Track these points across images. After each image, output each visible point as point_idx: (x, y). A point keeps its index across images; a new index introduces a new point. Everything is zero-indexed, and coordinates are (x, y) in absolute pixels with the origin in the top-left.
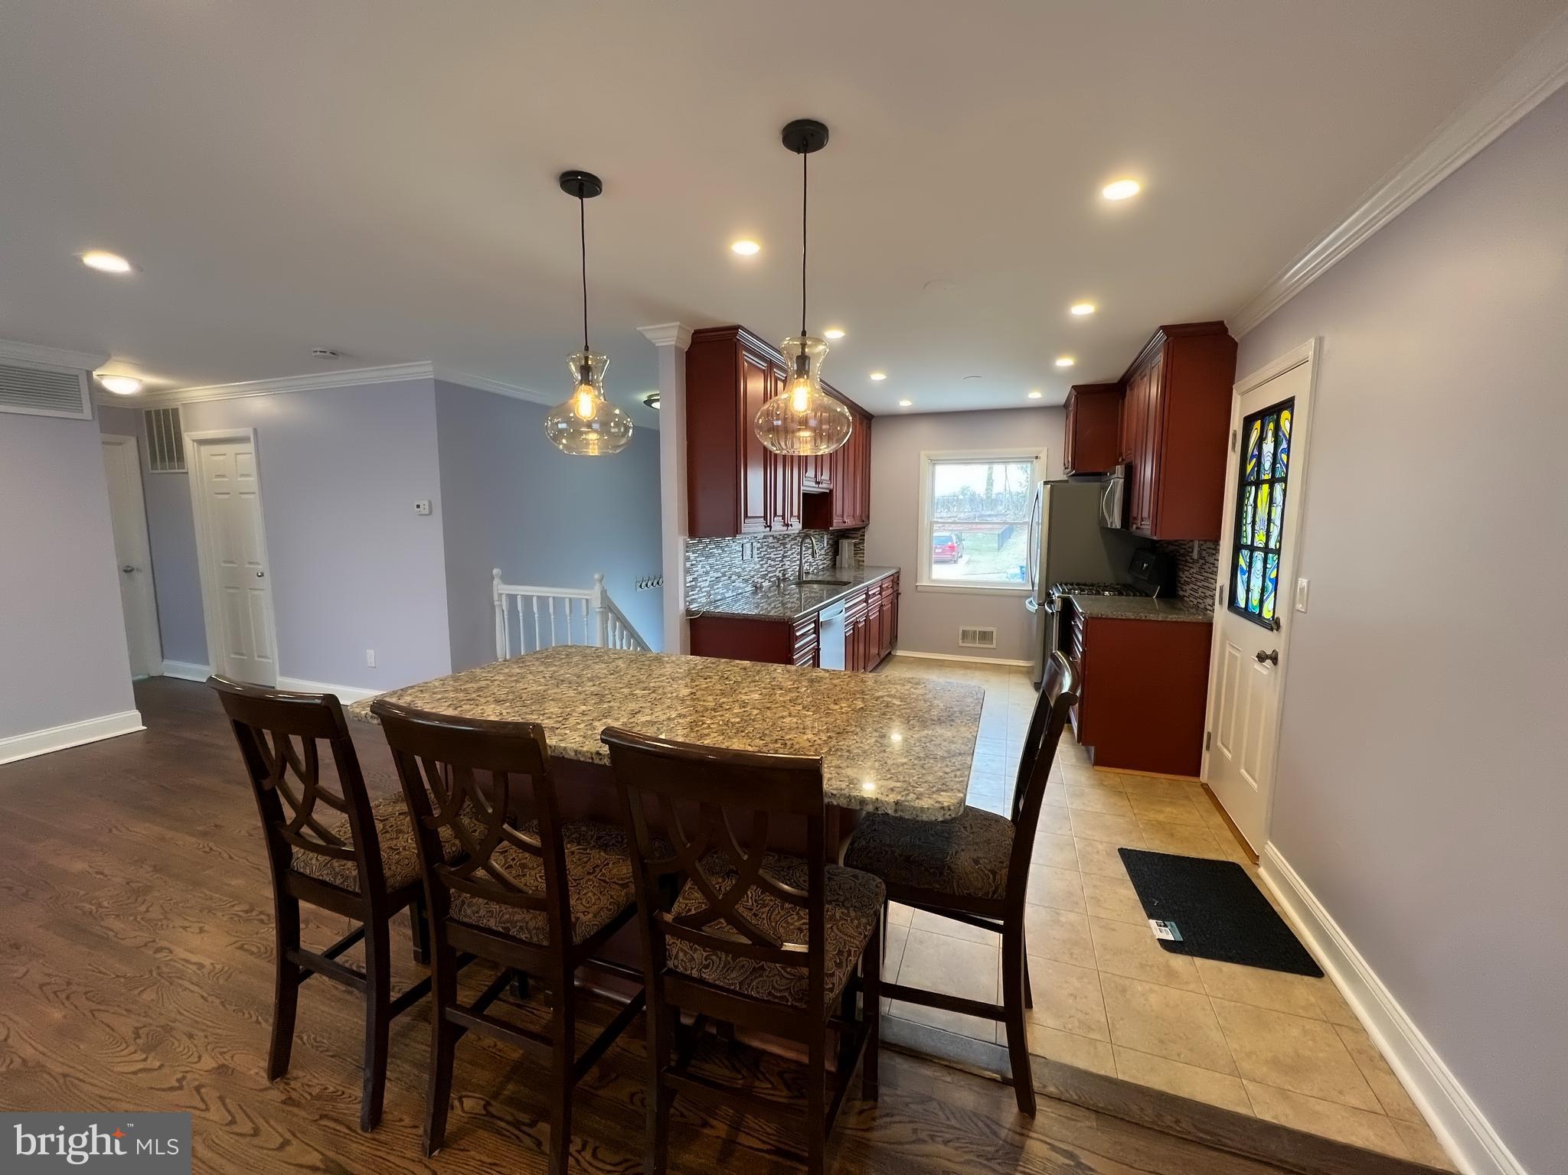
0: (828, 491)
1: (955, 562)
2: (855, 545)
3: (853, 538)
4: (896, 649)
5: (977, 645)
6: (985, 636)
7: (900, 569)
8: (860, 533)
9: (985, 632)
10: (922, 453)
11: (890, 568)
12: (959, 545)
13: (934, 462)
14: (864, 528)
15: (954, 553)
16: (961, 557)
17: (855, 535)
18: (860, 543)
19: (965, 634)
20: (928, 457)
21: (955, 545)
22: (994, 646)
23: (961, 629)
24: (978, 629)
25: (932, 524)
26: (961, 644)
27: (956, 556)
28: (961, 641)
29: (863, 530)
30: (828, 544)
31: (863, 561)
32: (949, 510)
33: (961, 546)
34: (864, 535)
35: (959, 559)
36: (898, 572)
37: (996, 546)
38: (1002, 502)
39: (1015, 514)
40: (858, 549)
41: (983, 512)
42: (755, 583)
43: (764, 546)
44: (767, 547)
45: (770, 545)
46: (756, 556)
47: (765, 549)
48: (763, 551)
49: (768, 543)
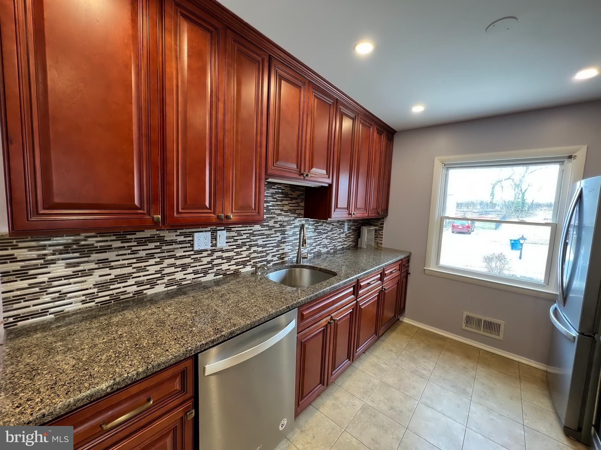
0: (327, 185)
1: (470, 233)
2: (376, 231)
3: (375, 226)
4: (404, 316)
5: (481, 332)
6: (490, 326)
7: (411, 253)
8: (380, 222)
9: (491, 323)
10: (436, 159)
11: (401, 252)
12: (472, 225)
13: (448, 166)
14: (384, 218)
15: (469, 229)
16: (473, 231)
17: (376, 224)
18: (380, 230)
19: (469, 319)
20: (441, 162)
21: (470, 225)
22: (501, 337)
23: (465, 314)
24: (484, 318)
25: (442, 219)
26: (464, 327)
27: (470, 231)
28: (464, 325)
29: (382, 220)
30: (349, 229)
31: (381, 244)
32: (468, 208)
33: (473, 226)
34: (383, 224)
35: (472, 232)
36: (409, 256)
37: (494, 227)
38: (499, 205)
39: (506, 211)
40: (378, 234)
41: (487, 210)
42: (223, 270)
43: (244, 234)
44: (248, 235)
45: (255, 233)
46: (225, 244)
47: (246, 237)
48: (240, 239)
49: (251, 231)
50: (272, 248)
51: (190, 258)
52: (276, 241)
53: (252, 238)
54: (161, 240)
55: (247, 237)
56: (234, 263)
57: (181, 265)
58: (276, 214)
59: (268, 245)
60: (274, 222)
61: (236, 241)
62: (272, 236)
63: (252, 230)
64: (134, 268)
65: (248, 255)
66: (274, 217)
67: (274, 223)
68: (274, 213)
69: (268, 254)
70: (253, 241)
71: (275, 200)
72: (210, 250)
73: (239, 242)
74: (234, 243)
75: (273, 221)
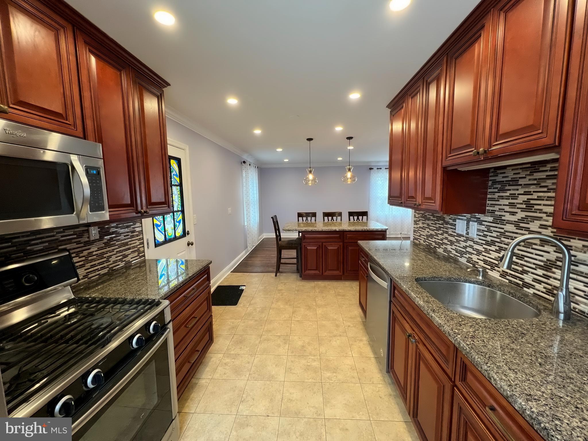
42: (473, 261)
43: (494, 231)
44: (499, 234)
45: (507, 234)
46: (475, 236)
47: (495, 236)
48: (490, 236)
49: (502, 231)
50: (534, 266)
51: (454, 238)
52: (544, 259)
53: (503, 239)
54: (443, 219)
55: (497, 235)
56: (482, 259)
57: (451, 241)
58: (546, 213)
59: (526, 259)
60: (541, 225)
61: (485, 236)
62: (534, 246)
63: (503, 229)
64: (435, 233)
65: (496, 258)
66: (542, 218)
67: (539, 228)
68: (541, 211)
69: (526, 272)
70: (504, 244)
71: (545, 189)
72: (465, 237)
73: (489, 239)
74: (484, 238)
75: (538, 223)
